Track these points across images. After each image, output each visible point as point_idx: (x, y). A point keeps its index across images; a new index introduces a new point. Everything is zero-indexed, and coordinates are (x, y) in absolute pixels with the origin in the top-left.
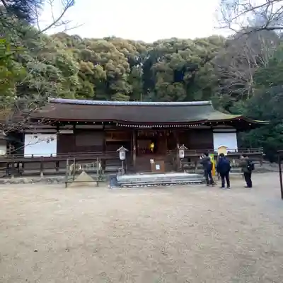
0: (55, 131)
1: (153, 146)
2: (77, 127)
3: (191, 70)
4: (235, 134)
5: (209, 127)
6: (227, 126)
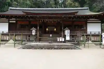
0: (8, 21)
1: (55, 30)
2: (17, 19)
4: (100, 24)
5: (85, 20)
6: (96, 20)
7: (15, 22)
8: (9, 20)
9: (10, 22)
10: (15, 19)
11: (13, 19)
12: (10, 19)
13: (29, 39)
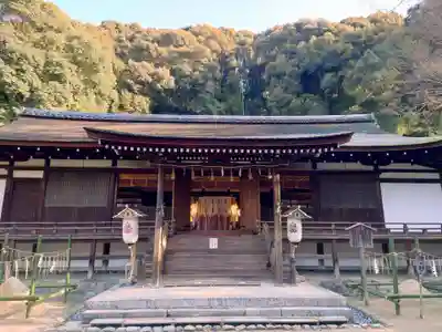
0: (4, 172)
3: (335, 70)
5: (371, 168)
6: (416, 167)
7: (39, 175)
8: (11, 168)
9: (18, 174)
10: (41, 162)
11: (32, 162)
12: (17, 164)
13: (106, 262)
